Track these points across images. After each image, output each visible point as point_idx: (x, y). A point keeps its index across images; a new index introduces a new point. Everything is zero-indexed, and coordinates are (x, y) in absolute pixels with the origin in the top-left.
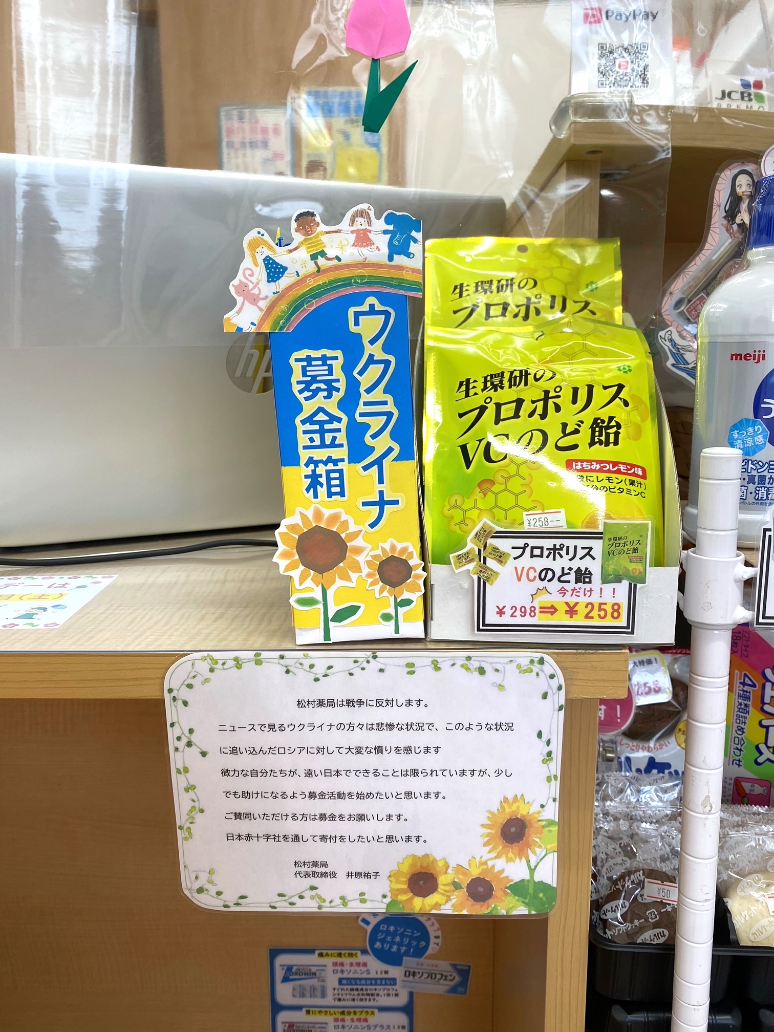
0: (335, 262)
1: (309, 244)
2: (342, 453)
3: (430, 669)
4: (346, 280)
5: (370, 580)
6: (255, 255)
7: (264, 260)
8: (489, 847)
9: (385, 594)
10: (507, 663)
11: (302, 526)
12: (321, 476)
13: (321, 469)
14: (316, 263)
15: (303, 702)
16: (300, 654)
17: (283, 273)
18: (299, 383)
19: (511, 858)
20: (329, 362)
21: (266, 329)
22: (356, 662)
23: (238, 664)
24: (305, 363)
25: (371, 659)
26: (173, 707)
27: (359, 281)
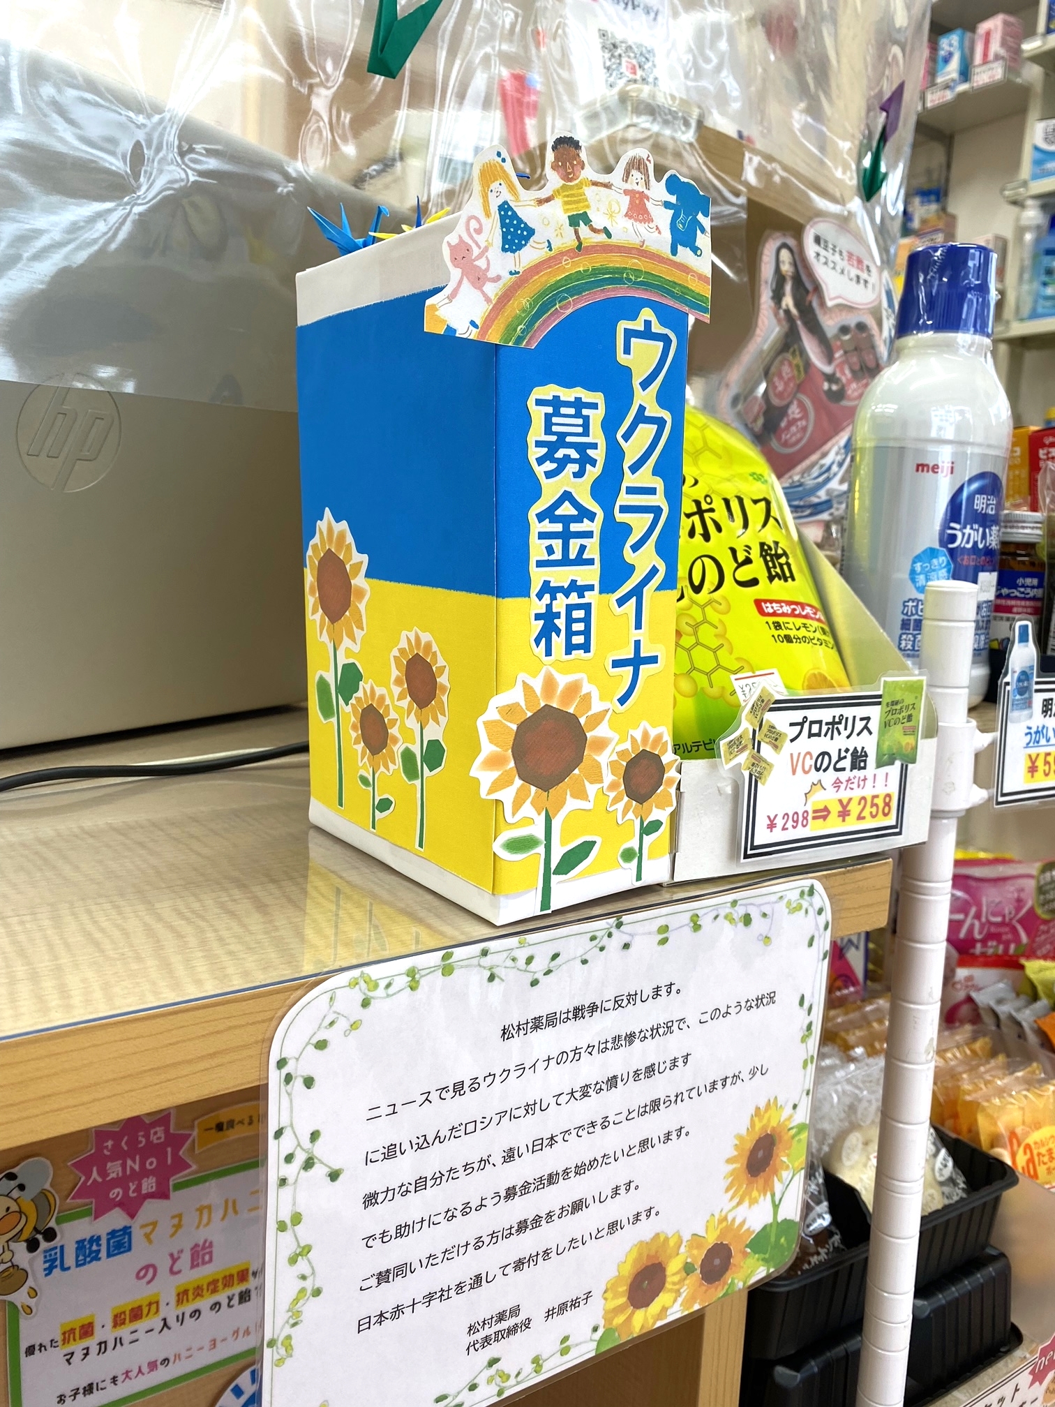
0: (602, 238)
1: (568, 196)
2: (589, 575)
3: (687, 930)
4: (615, 273)
5: (612, 795)
6: (487, 197)
7: (501, 208)
8: (731, 1193)
9: (630, 815)
10: (776, 902)
11: (524, 707)
12: (558, 615)
13: (560, 604)
14: (576, 232)
15: (511, 1028)
16: (513, 941)
17: (527, 239)
18: (539, 444)
19: (755, 1198)
20: (585, 412)
21: (494, 337)
22: (593, 939)
23: (414, 982)
24: (550, 410)
25: (614, 930)
26: (284, 1094)
27: (633, 278)
